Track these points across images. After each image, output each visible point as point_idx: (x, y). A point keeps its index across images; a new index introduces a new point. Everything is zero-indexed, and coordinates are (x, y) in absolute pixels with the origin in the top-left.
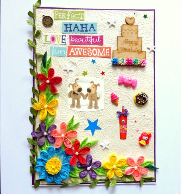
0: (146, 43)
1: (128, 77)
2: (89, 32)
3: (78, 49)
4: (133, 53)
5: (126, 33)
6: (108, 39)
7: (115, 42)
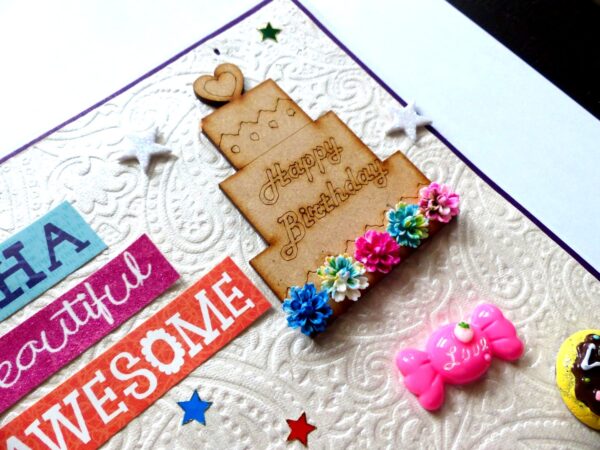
0: (367, 122)
1: (435, 327)
2: (52, 277)
3: (53, 414)
4: (355, 200)
5: (243, 142)
6: (186, 233)
7: (229, 219)
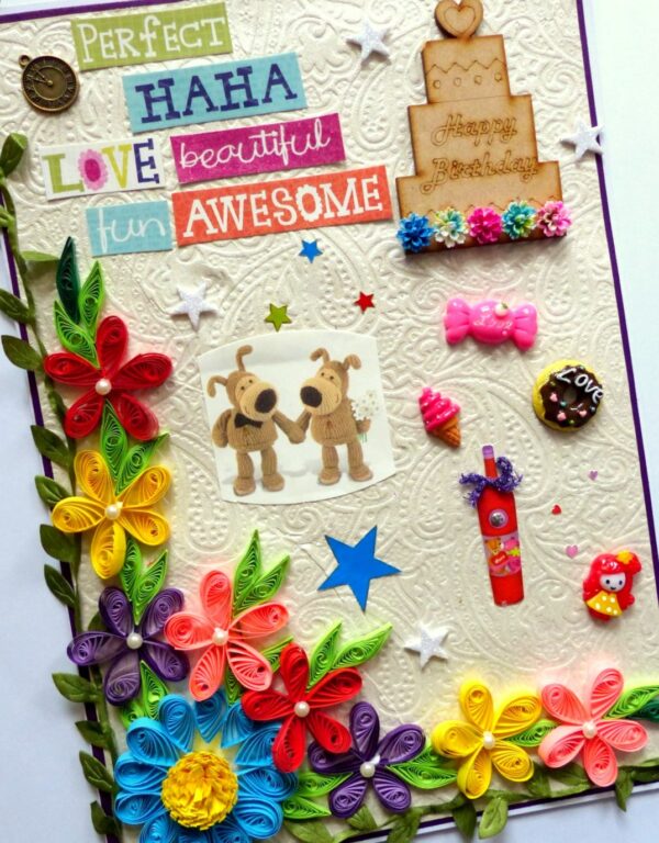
0: (553, 121)
1: (489, 298)
2: (262, 108)
3: (227, 201)
4: (497, 179)
5: (446, 81)
6: (365, 129)
7: (400, 137)
